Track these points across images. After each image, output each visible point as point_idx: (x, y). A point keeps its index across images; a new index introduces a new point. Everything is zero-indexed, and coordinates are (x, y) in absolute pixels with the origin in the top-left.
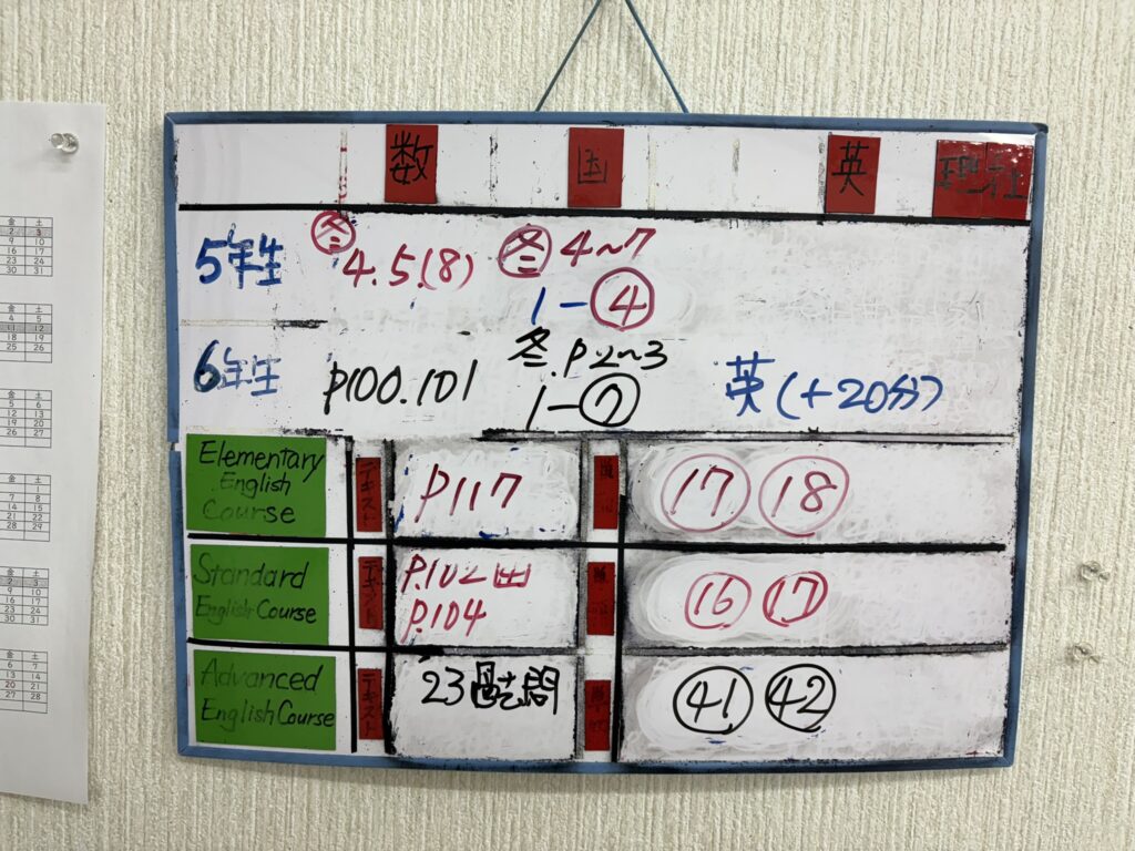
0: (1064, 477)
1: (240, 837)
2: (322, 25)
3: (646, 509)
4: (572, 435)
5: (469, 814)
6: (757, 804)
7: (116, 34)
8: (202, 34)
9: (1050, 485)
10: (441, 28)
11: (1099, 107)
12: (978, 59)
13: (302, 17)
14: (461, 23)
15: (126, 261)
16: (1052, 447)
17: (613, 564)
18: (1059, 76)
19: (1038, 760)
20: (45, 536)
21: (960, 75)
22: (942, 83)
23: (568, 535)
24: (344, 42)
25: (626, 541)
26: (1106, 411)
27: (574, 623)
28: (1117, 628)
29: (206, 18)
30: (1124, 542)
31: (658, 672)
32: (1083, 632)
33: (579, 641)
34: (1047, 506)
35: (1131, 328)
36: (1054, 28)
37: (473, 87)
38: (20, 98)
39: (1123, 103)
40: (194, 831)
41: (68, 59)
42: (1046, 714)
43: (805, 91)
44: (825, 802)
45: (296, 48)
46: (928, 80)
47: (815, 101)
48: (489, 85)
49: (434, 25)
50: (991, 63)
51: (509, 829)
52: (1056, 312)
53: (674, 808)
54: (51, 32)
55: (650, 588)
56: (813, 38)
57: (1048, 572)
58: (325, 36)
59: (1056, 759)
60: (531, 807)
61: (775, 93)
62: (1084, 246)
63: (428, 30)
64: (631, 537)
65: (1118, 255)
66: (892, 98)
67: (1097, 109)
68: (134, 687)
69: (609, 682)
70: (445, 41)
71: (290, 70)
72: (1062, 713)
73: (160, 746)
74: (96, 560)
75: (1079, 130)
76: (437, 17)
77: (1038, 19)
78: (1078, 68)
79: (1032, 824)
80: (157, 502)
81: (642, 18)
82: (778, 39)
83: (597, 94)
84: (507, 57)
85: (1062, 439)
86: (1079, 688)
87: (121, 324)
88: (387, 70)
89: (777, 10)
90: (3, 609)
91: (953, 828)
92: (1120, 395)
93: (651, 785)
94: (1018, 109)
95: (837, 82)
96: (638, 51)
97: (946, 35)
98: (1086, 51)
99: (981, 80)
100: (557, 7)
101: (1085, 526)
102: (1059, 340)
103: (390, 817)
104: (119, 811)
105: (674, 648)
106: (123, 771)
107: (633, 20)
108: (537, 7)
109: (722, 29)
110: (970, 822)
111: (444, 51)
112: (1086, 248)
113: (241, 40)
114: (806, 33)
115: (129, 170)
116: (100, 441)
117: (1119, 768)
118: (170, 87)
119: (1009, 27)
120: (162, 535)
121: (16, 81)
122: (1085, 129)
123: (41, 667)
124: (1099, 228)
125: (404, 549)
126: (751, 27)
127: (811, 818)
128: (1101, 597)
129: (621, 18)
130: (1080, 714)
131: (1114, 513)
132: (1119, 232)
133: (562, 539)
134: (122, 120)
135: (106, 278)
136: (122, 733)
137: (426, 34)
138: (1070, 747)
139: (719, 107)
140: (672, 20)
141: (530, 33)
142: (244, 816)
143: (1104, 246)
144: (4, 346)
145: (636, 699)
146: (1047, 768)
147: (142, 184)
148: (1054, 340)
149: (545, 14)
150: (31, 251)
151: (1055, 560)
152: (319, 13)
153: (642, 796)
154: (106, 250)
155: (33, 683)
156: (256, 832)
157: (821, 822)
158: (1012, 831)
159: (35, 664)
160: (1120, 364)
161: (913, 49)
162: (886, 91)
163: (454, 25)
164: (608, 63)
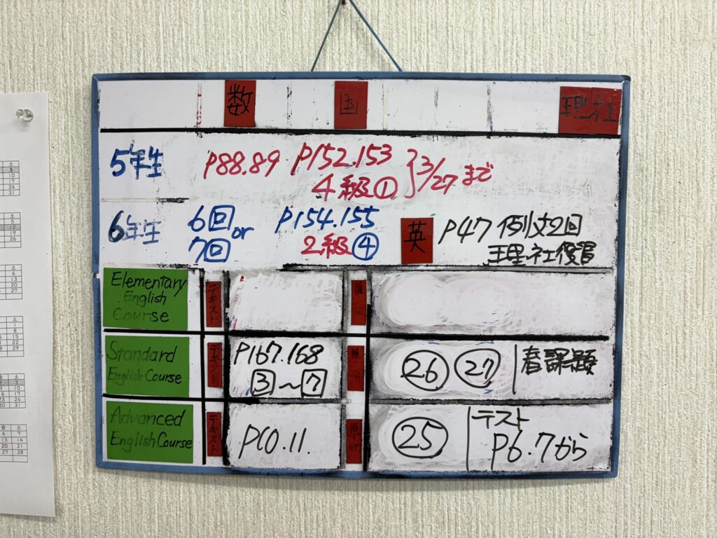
0: (645, 278)
1: (149, 534)
2: (174, 35)
3: (383, 313)
4: (337, 267)
5: (290, 512)
6: (469, 496)
7: (53, 49)
8: (103, 46)
9: (637, 283)
10: (244, 31)
11: (647, 49)
12: (570, 26)
13: (161, 31)
14: (256, 28)
15: (64, 183)
16: (636, 260)
17: (363, 347)
18: (621, 32)
19: (646, 458)
21: (559, 36)
22: (549, 42)
23: (335, 328)
24: (187, 44)
25: (371, 333)
26: (668, 235)
27: (339, 383)
29: (105, 36)
30: (688, 316)
31: (391, 414)
32: (667, 375)
33: (342, 395)
34: (637, 297)
35: (680, 183)
37: (265, 65)
39: (663, 45)
40: (121, 531)
41: (25, 66)
42: (648, 429)
43: (466, 53)
44: (512, 494)
45: (159, 50)
46: (540, 41)
47: (472, 59)
49: (240, 30)
50: (578, 28)
51: (315, 520)
53: (418, 503)
54: (14, 51)
55: (386, 363)
56: (468, 22)
57: (641, 338)
58: (176, 41)
59: (657, 458)
60: (328, 506)
61: (448, 55)
62: (645, 134)
63: (237, 34)
64: (374, 330)
65: (668, 138)
67: (647, 51)
68: (80, 443)
70: (247, 39)
71: (156, 63)
72: (659, 427)
74: (54, 366)
75: (636, 64)
76: (242, 25)
78: (632, 26)
79: (646, 500)
80: (89, 328)
81: (364, 17)
82: (447, 23)
83: (340, 64)
84: (284, 46)
85: (642, 254)
86: (668, 411)
87: (63, 220)
88: (213, 59)
89: (445, 7)
91: (595, 506)
92: (677, 224)
93: (402, 488)
95: (484, 46)
96: (363, 36)
97: (549, 14)
98: (636, 16)
99: (573, 38)
100: (313, 14)
101: (662, 308)
104: (75, 521)
105: (401, 399)
106: (76, 496)
108: (301, 15)
109: (412, 20)
110: (605, 500)
111: (247, 45)
112: (647, 136)
113: (126, 47)
114: (463, 18)
115: (63, 128)
116: (53, 293)
117: (699, 462)
118: (86, 78)
119: (587, 5)
122: (640, 63)
123: (23, 434)
124: (654, 123)
125: (235, 337)
126: (430, 18)
127: (504, 504)
128: (677, 353)
129: (351, 18)
130: (670, 428)
131: (680, 298)
132: (667, 124)
133: (332, 331)
134: (58, 99)
135: (52, 194)
136: (74, 472)
138: (666, 449)
139: (414, 66)
140: (382, 17)
141: (297, 31)
142: (151, 521)
143: (658, 134)
145: (377, 433)
146: (652, 464)
147: (72, 137)
148: (632, 194)
149: (306, 19)
150: (6, 181)
151: (645, 330)
152: (171, 28)
153: (397, 494)
154: (52, 177)
155: (18, 444)
156: (159, 531)
157: (511, 505)
158: (633, 506)
159: (19, 432)
160: (675, 205)
161: (529, 23)
162: (515, 49)
163: (252, 29)
164: (345, 45)
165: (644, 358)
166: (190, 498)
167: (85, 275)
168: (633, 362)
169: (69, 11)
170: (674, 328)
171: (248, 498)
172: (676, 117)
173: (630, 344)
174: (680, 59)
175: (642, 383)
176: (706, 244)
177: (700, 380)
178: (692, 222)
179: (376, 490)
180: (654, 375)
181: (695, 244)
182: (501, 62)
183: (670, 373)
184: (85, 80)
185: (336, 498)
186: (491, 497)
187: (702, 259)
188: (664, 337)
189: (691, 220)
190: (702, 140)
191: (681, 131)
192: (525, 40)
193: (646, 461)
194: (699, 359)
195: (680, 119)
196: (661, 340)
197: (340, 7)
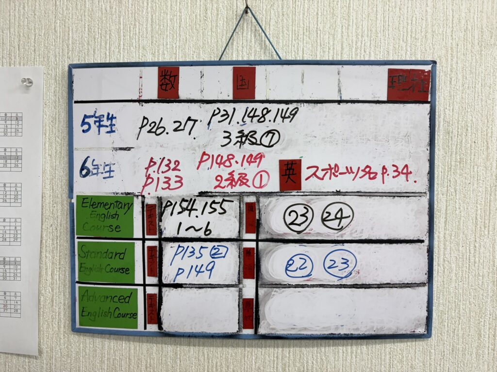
0: (449, 207)
1: (100, 371)
2: (130, 31)
3: (268, 225)
4: (236, 194)
5: (197, 360)
7: (48, 38)
8: (82, 37)
9: (443, 211)
10: (178, 30)
11: (455, 50)
12: (401, 32)
13: (122, 28)
14: (186, 27)
15: (52, 129)
16: (443, 194)
17: (254, 248)
18: (437, 38)
19: (446, 332)
20: (19, 244)
21: (394, 40)
22: (387, 43)
23: (234, 235)
24: (139, 38)
25: (259, 238)
26: (466, 179)
27: (238, 274)
28: (477, 273)
29: (83, 30)
30: (478, 235)
31: (274, 295)
32: (462, 275)
33: (240, 282)
34: (443, 220)
35: (475, 142)
36: (434, 18)
37: (192, 53)
38: (10, 65)
39: (466, 47)
40: (81, 368)
41: (29, 48)
42: (448, 312)
43: (329, 49)
44: (352, 353)
45: (120, 40)
46: (381, 42)
47: (334, 53)
48: (198, 52)
49: (175, 29)
50: (407, 34)
51: (215, 366)
52: (441, 137)
53: (286, 356)
54: (22, 38)
55: (270, 259)
56: (331, 28)
57: (445, 249)
58: (131, 35)
59: (454, 332)
60: (224, 356)
61: (317, 50)
62: (452, 108)
63: (173, 31)
64: (262, 237)
65: (467, 112)
66: (366, 50)
68: (56, 306)
69: (253, 299)
70: (180, 35)
71: (118, 49)
72: (455, 311)
73: (67, 332)
74: (41, 253)
75: (447, 60)
76: (176, 25)
77: (426, 15)
78: (445, 34)
79: (445, 361)
80: (65, 228)
81: (260, 22)
82: (317, 28)
84: (205, 40)
85: (447, 191)
86: (462, 300)
87: (50, 153)
88: (157, 48)
89: (316, 17)
90: (2, 274)
91: (409, 363)
92: (472, 171)
93: (276, 346)
94: (420, 52)
96: (259, 34)
97: (387, 25)
98: (448, 27)
99: (403, 41)
100: (225, 20)
101: (460, 228)
102: (444, 149)
103: (164, 362)
104: (50, 360)
105: (280, 284)
106: (52, 343)
107: (256, 23)
108: (217, 20)
109: (293, 25)
110: (416, 360)
111: (180, 39)
113: (98, 38)
114: (328, 25)
115: (53, 92)
116: (42, 203)
117: (483, 336)
118: (70, 58)
119: (414, 19)
120: (67, 242)
121: (8, 58)
122: (449, 59)
123: (18, 298)
124: (458, 101)
125: (166, 243)
126: (305, 24)
127: (346, 360)
128: (469, 260)
129: (251, 23)
130: (463, 311)
131: (473, 222)
132: (467, 102)
133: (232, 238)
134: (50, 72)
135: (44, 136)
136: (51, 326)
137: (172, 32)
139: (294, 57)
140: (273, 23)
141: (214, 30)
142: (102, 362)
143: (461, 108)
144: (2, 165)
145: (264, 307)
146: (450, 336)
147: (59, 98)
148: (441, 148)
149: (221, 22)
150: (13, 126)
151: (448, 244)
152: (129, 26)
153: (272, 350)
154: (44, 125)
155: (15, 305)
156: (107, 369)
157: (351, 361)
158: (436, 365)
159: (16, 297)
160: (471, 158)
161: (374, 30)
162: (363, 47)
163: (183, 28)
164: (247, 41)
165: (446, 262)
166: (130, 348)
167: (64, 192)
168: (439, 265)
169: (60, 13)
170: (468, 243)
171: (169, 349)
172: (473, 97)
173: (437, 253)
174: (477, 57)
175: (445, 280)
176: (492, 185)
177: (485, 279)
178: (482, 170)
179: (257, 347)
180: (453, 275)
181: (484, 185)
182: (354, 56)
183: (464, 274)
184: (69, 60)
185: (230, 351)
186: (337, 355)
187: (489, 195)
188: (461, 249)
189: (482, 168)
190: (491, 114)
191: (476, 107)
192: (370, 41)
193: (446, 334)
194: (485, 264)
195: (476, 98)
196: (459, 250)
197: (244, 15)
